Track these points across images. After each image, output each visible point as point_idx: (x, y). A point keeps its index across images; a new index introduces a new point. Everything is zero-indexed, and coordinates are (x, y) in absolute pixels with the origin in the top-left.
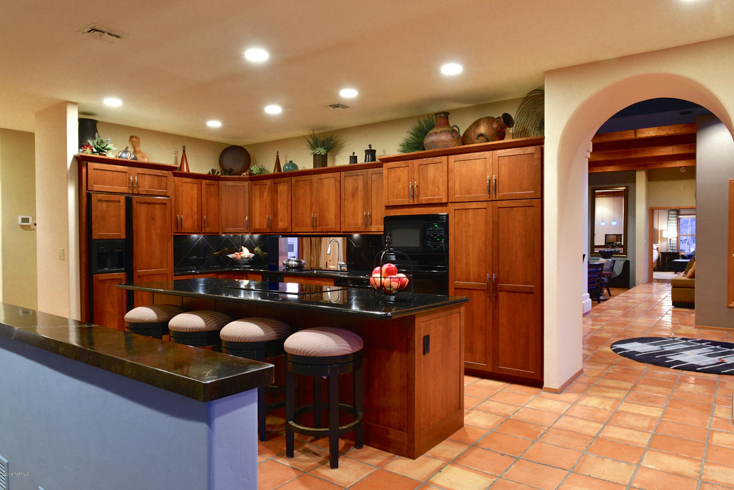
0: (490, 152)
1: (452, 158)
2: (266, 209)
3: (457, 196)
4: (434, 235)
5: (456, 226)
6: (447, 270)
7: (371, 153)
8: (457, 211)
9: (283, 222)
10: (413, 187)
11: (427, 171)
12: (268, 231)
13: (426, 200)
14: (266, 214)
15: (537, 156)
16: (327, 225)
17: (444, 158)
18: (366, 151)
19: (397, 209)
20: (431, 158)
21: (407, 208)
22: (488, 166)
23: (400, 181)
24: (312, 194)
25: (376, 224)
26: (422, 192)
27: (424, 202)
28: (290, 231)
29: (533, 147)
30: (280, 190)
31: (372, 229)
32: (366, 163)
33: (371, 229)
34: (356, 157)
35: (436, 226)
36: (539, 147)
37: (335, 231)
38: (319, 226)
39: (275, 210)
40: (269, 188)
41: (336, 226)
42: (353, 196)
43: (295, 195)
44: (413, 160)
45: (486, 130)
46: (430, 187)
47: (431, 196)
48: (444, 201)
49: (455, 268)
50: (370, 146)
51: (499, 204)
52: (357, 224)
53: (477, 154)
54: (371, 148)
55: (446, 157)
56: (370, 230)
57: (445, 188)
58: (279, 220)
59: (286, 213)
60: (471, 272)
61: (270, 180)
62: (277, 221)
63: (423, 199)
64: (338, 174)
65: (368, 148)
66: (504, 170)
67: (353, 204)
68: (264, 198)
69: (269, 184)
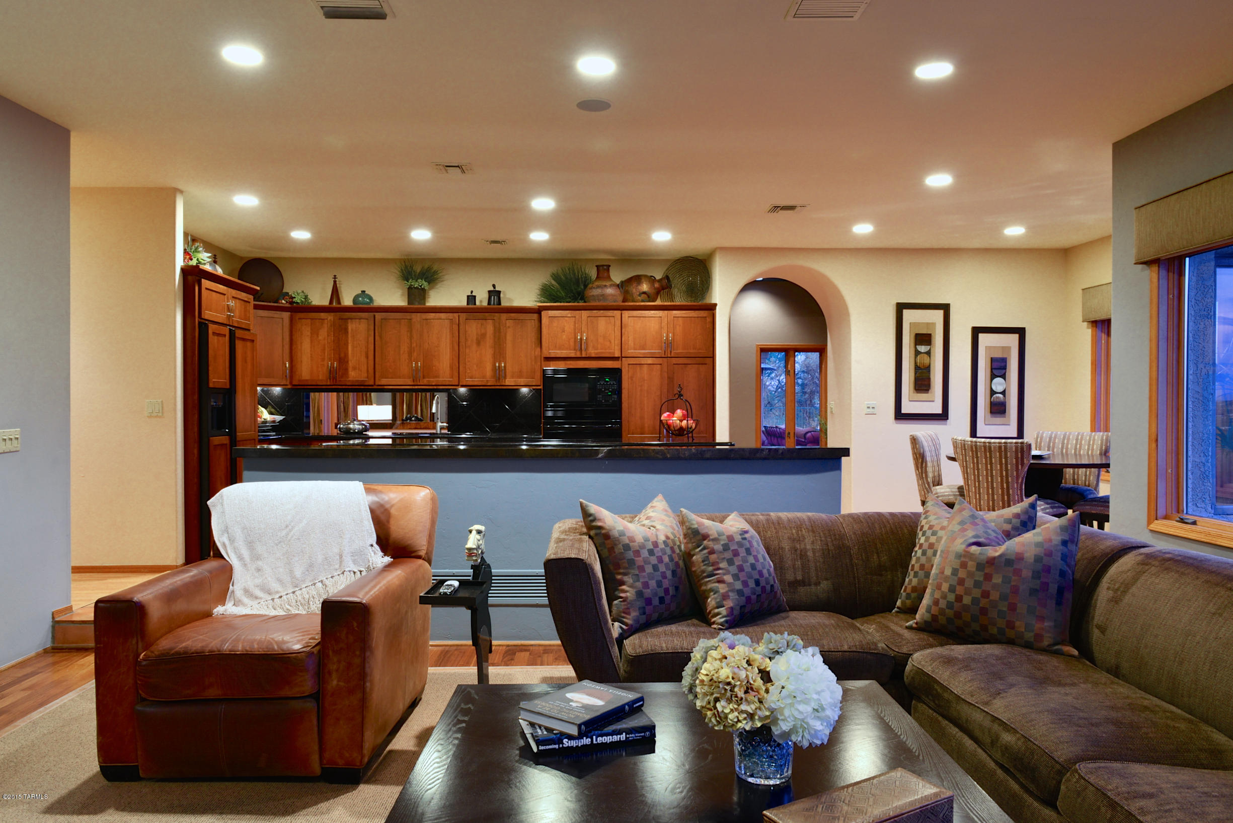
0: (666, 312)
1: (626, 314)
2: (325, 353)
3: (631, 352)
4: (605, 389)
5: (630, 380)
6: (620, 423)
7: (494, 294)
8: (630, 366)
9: (357, 371)
10: (581, 339)
11: (598, 324)
12: (329, 383)
13: (597, 353)
14: (323, 360)
15: (709, 320)
16: (437, 377)
17: (618, 313)
18: (490, 292)
19: (558, 361)
20: (602, 311)
21: (572, 361)
22: (663, 324)
23: (564, 331)
24: (411, 337)
25: (512, 377)
26: (591, 345)
27: (593, 355)
28: (371, 383)
29: (706, 312)
30: (352, 330)
31: (507, 382)
32: (489, 306)
33: (505, 382)
34: (475, 297)
35: (607, 380)
36: (711, 312)
37: (451, 384)
38: (424, 378)
39: (342, 355)
40: (331, 326)
41: (452, 378)
42: (478, 343)
43: (381, 337)
44: (580, 312)
45: (649, 288)
46: (601, 340)
47: (602, 349)
48: (616, 356)
49: (628, 421)
50: (494, 286)
51: (674, 361)
52: (484, 377)
53: (653, 312)
54: (494, 288)
55: (619, 312)
56: (504, 384)
57: (618, 342)
58: (350, 369)
59: (363, 359)
60: (646, 425)
61: (332, 314)
62: (346, 370)
63: (592, 352)
64: (456, 315)
65: (492, 289)
66: (679, 329)
67: (478, 353)
68: (320, 338)
69: (330, 320)
